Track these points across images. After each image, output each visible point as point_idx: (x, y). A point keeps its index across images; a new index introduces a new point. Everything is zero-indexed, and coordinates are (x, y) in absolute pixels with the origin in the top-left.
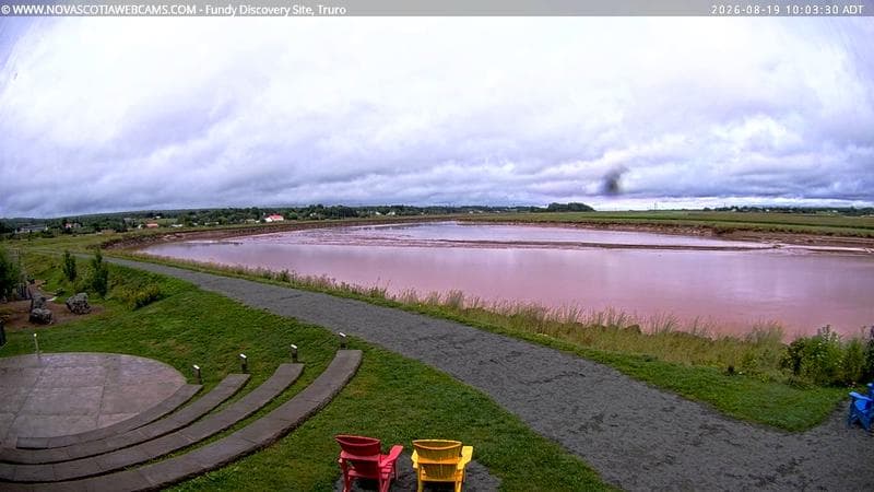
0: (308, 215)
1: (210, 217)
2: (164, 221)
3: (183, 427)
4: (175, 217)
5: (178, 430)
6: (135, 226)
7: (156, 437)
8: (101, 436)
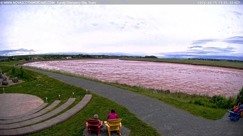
0: (78, 57)
1: (52, 57)
2: (39, 57)
3: (43, 114)
4: (42, 56)
5: (42, 115)
6: (31, 59)
7: (36, 117)
8: (21, 116)
